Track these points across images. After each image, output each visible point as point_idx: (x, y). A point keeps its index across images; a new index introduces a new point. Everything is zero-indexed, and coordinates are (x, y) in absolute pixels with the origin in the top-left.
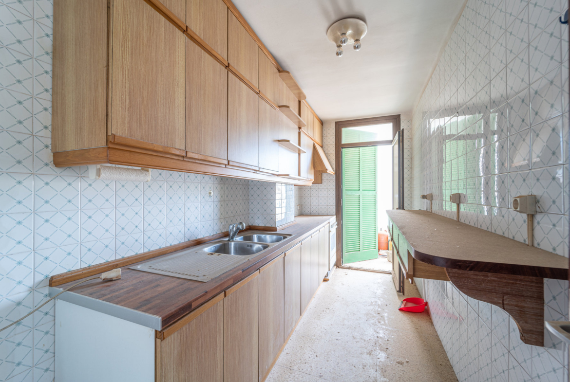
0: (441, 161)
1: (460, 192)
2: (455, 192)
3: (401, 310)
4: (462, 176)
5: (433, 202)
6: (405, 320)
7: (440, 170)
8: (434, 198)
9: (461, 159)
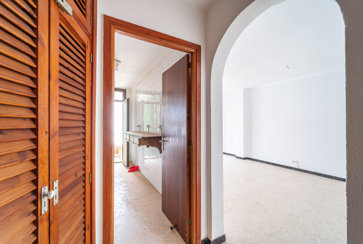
0: (143, 114)
1: (149, 124)
2: (148, 124)
3: (129, 172)
4: (150, 120)
5: (141, 128)
6: (132, 174)
7: (143, 117)
8: (141, 126)
9: (150, 115)
